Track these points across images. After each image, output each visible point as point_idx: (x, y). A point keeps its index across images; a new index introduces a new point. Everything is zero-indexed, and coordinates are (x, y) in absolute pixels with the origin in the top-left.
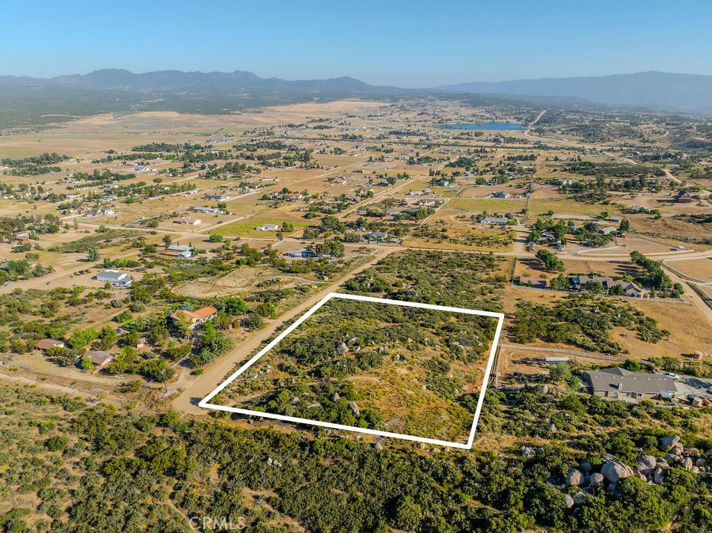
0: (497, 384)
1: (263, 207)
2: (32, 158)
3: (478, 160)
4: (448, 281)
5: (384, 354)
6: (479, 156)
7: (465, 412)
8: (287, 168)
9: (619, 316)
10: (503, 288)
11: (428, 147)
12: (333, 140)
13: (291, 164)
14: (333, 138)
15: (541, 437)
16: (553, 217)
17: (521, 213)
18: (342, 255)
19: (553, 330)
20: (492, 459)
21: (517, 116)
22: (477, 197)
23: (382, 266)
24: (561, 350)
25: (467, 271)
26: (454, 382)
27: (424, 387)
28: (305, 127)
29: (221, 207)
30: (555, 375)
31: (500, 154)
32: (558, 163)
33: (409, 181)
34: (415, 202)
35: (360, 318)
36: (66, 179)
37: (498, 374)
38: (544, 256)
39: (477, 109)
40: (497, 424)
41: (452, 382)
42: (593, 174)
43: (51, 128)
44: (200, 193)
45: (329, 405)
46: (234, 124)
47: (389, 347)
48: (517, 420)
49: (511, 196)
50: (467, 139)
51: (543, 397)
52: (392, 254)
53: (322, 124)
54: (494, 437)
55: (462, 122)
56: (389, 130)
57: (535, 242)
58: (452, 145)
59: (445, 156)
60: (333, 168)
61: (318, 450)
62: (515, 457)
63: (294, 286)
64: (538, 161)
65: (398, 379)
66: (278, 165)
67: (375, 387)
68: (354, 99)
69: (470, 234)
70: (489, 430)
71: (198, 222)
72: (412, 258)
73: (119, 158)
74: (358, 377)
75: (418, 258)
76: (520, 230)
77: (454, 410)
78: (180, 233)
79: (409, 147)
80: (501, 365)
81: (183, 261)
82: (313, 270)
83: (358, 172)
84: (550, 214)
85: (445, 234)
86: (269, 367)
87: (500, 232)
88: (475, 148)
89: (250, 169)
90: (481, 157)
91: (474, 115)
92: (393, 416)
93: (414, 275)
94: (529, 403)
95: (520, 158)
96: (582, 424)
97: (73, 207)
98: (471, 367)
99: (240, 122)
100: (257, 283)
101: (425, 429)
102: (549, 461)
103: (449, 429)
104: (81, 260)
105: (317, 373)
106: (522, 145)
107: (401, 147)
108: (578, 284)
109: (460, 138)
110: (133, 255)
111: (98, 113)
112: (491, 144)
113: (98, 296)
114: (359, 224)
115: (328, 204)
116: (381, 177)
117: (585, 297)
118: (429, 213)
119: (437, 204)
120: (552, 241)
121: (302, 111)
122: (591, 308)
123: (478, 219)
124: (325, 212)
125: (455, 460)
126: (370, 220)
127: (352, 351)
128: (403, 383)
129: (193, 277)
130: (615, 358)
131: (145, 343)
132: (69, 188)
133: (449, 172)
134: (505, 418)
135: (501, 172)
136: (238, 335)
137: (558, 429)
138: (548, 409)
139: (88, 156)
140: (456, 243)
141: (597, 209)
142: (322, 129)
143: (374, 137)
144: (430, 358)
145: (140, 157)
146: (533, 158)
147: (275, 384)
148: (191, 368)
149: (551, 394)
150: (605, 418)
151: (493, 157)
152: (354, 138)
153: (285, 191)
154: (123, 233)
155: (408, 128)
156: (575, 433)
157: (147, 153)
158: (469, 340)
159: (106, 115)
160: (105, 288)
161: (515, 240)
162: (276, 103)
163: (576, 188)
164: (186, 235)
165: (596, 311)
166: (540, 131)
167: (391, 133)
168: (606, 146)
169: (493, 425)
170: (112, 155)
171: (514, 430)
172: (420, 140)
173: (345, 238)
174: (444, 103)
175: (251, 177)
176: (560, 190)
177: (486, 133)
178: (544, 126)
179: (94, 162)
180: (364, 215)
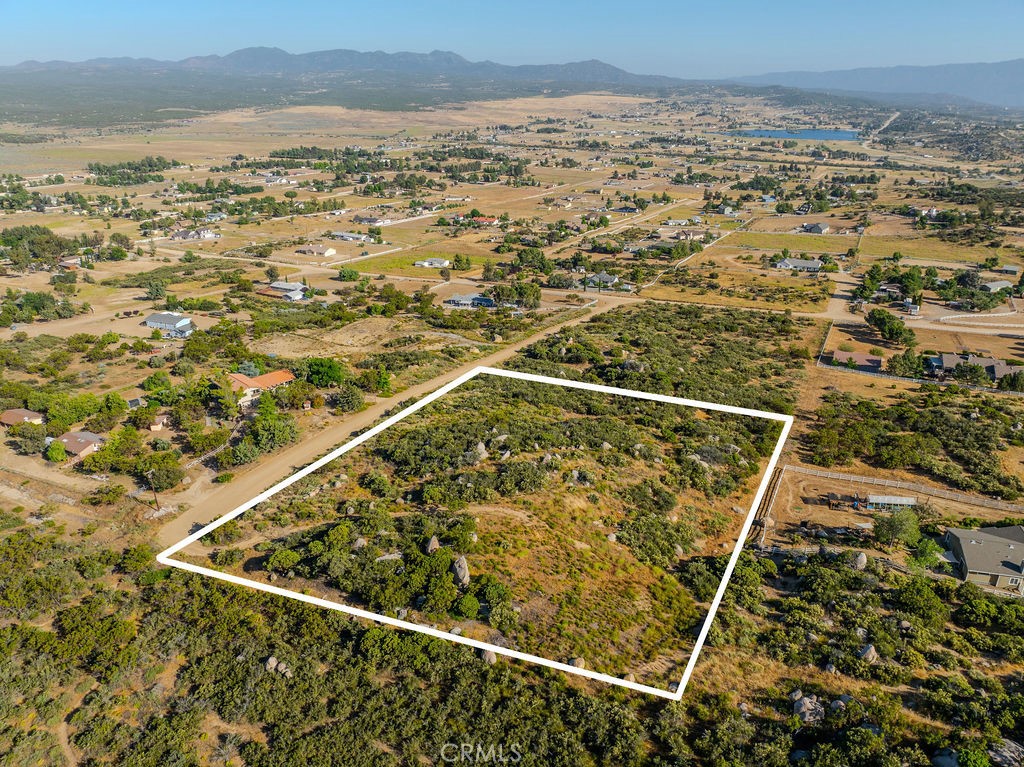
0: (763, 542)
1: (436, 235)
2: (129, 164)
3: (784, 181)
4: (704, 352)
5: (550, 467)
6: (786, 175)
7: (687, 596)
8: (487, 184)
9: (1020, 427)
10: (803, 368)
11: (707, 161)
12: (563, 148)
13: (493, 178)
14: (563, 145)
15: (842, 672)
16: (900, 263)
17: (846, 256)
18: (536, 306)
19: (887, 444)
20: (724, 713)
21: (853, 120)
22: (775, 230)
23: (596, 324)
24: (900, 484)
25: (740, 339)
26: (678, 531)
27: (613, 538)
28: (524, 130)
29: (374, 233)
30: (885, 532)
31: (821, 173)
32: (914, 187)
33: (670, 206)
34: (674, 234)
35: (531, 402)
36: (166, 190)
37: (769, 522)
38: (879, 319)
39: (791, 108)
40: (747, 630)
41: (672, 532)
42: (973, 202)
43: (167, 126)
44: (349, 214)
45: (415, 560)
46: (421, 124)
47: (564, 456)
48: (793, 625)
49: (832, 230)
50: (770, 151)
51: (856, 578)
52: (619, 307)
53: (550, 126)
54: (737, 660)
55: (764, 127)
56: (650, 137)
57: (866, 298)
58: (747, 159)
59: (732, 174)
60: (555, 186)
61: (367, 650)
62: (777, 717)
63: (440, 349)
64: (882, 184)
65: (565, 518)
66: (474, 179)
67: (515, 530)
68: (603, 92)
69: (757, 282)
70: (727, 641)
71: (330, 252)
72: (651, 315)
73: (248, 166)
74: (490, 509)
75: (660, 315)
76: (843, 279)
77: (664, 590)
78: (300, 267)
79: (679, 160)
80: (777, 504)
81: (287, 304)
82: (482, 326)
83: (594, 192)
84: (896, 257)
85: (715, 281)
86: (344, 477)
87: (808, 282)
88: (782, 165)
89: (430, 184)
90: (790, 177)
91: (784, 118)
92: (535, 591)
93: (645, 338)
94: (824, 588)
95: (853, 179)
96: (939, 648)
97: (160, 227)
98: (718, 504)
99: (432, 122)
100: (386, 341)
101: (594, 626)
102: (854, 742)
103: (644, 630)
104: (140, 299)
105: (417, 496)
106: (856, 162)
107: (665, 159)
108: (940, 367)
109: (759, 150)
110: (217, 294)
111: (233, 108)
112: (808, 159)
113: (136, 349)
114: (576, 262)
115: (536, 234)
116: (627, 199)
117: (951, 390)
118: (692, 250)
119: (709, 237)
120: (896, 299)
121: (521, 109)
122: (964, 410)
123: (773, 262)
124: (528, 245)
125: (641, 706)
126: (596, 257)
127: (494, 459)
128: (572, 526)
129: (287, 328)
130: (1012, 507)
131: (166, 425)
132: (165, 203)
133: (736, 195)
134: (769, 617)
135: (819, 197)
136: (316, 419)
137: (882, 656)
138: (864, 606)
139: (208, 162)
140: (731, 296)
141: (978, 254)
142: (549, 132)
143: (626, 145)
144: (637, 481)
145: (277, 165)
146: (873, 179)
147: (338, 510)
148: (218, 471)
149: (874, 572)
150: (993, 638)
151: (809, 177)
152: (595, 146)
153: (474, 214)
154: (215, 264)
155: (680, 134)
156: (922, 670)
157: (288, 160)
158: (719, 453)
159: (246, 110)
160: (152, 338)
161: (832, 296)
162: (486, 97)
163: (944, 220)
164: (308, 268)
165: (974, 415)
166: (888, 143)
167: (652, 140)
168: (997, 165)
169: (738, 631)
170: (239, 163)
171: (784, 648)
172: (697, 151)
173: (549, 282)
174: (738, 100)
175: (430, 194)
176: (915, 223)
177: (801, 145)
178: (896, 135)
179: (212, 170)
180: (587, 251)
